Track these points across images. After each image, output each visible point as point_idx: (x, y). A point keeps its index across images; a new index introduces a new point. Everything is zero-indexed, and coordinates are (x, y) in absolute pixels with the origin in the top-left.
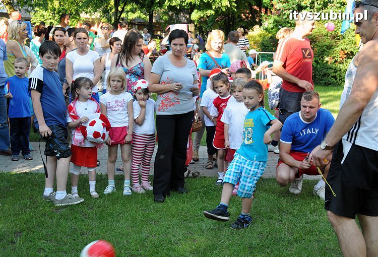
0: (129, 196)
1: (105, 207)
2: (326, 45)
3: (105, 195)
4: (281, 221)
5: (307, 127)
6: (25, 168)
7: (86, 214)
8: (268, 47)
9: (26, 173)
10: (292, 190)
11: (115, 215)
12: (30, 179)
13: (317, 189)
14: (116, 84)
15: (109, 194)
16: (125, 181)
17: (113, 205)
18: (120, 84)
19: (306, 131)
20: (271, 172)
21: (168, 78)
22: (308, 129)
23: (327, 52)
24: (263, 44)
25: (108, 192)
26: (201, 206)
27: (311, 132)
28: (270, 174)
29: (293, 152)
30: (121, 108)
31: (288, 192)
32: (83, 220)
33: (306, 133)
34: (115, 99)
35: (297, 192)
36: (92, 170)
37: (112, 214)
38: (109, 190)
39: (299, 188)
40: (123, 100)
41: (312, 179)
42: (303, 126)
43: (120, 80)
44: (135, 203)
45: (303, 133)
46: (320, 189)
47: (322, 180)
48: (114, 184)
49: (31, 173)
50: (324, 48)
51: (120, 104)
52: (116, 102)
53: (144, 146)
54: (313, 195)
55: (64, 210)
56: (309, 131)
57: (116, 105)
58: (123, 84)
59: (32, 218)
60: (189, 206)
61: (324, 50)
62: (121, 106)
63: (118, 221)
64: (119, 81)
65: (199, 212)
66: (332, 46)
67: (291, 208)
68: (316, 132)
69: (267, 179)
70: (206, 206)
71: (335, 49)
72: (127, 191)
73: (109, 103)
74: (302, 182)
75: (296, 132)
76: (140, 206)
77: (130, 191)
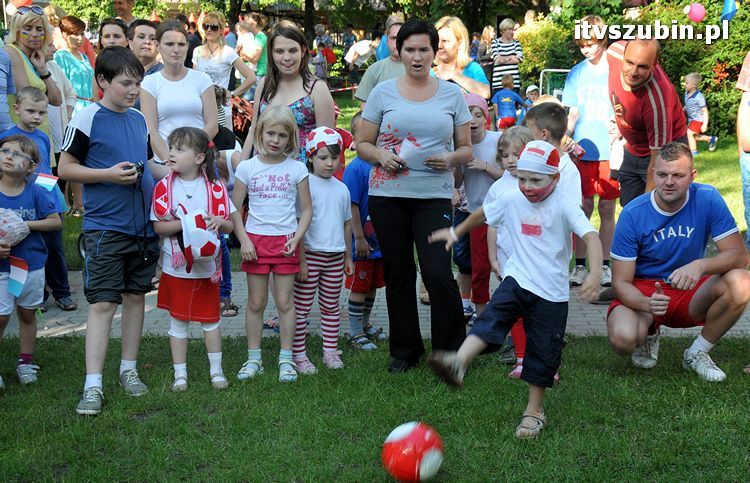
0: (291, 382)
1: (243, 408)
2: (685, 53)
3: (240, 381)
4: (622, 426)
5: (667, 223)
6: (62, 327)
7: (204, 424)
8: (563, 57)
9: (65, 338)
10: (637, 361)
11: (267, 423)
12: (75, 352)
13: (690, 358)
14: (276, 140)
15: (249, 380)
16: (282, 352)
17: (260, 402)
18: (283, 142)
19: (666, 233)
20: (589, 324)
21: (389, 127)
22: (671, 228)
23: (688, 66)
24: (553, 51)
25: (245, 376)
26: (449, 401)
27: (677, 233)
28: (588, 327)
29: (638, 279)
30: (279, 193)
31: (630, 364)
32: (197, 437)
33: (666, 235)
34: (268, 173)
35: (649, 363)
36: (212, 328)
37: (260, 422)
38: (249, 370)
39: (653, 355)
40: (287, 175)
41: (678, 336)
42: (660, 222)
43: (286, 132)
44: (308, 397)
45: (659, 235)
46: (698, 357)
47: (700, 338)
48: (260, 357)
49: (77, 339)
50: (682, 58)
51: (278, 184)
52: (272, 178)
53: (317, 273)
54: (682, 370)
55: (155, 416)
56: (672, 232)
57: (269, 184)
58: (291, 140)
59: (89, 434)
60: (423, 401)
61: (683, 63)
62: (280, 189)
63: (275, 436)
64: (281, 135)
65: (446, 412)
66: (697, 53)
67: (639, 399)
68: (689, 233)
69: (583, 339)
70: (459, 400)
71: (705, 60)
72: (286, 373)
73: (256, 179)
74: (658, 344)
75: (644, 237)
76: (319, 404)
77: (294, 372)
